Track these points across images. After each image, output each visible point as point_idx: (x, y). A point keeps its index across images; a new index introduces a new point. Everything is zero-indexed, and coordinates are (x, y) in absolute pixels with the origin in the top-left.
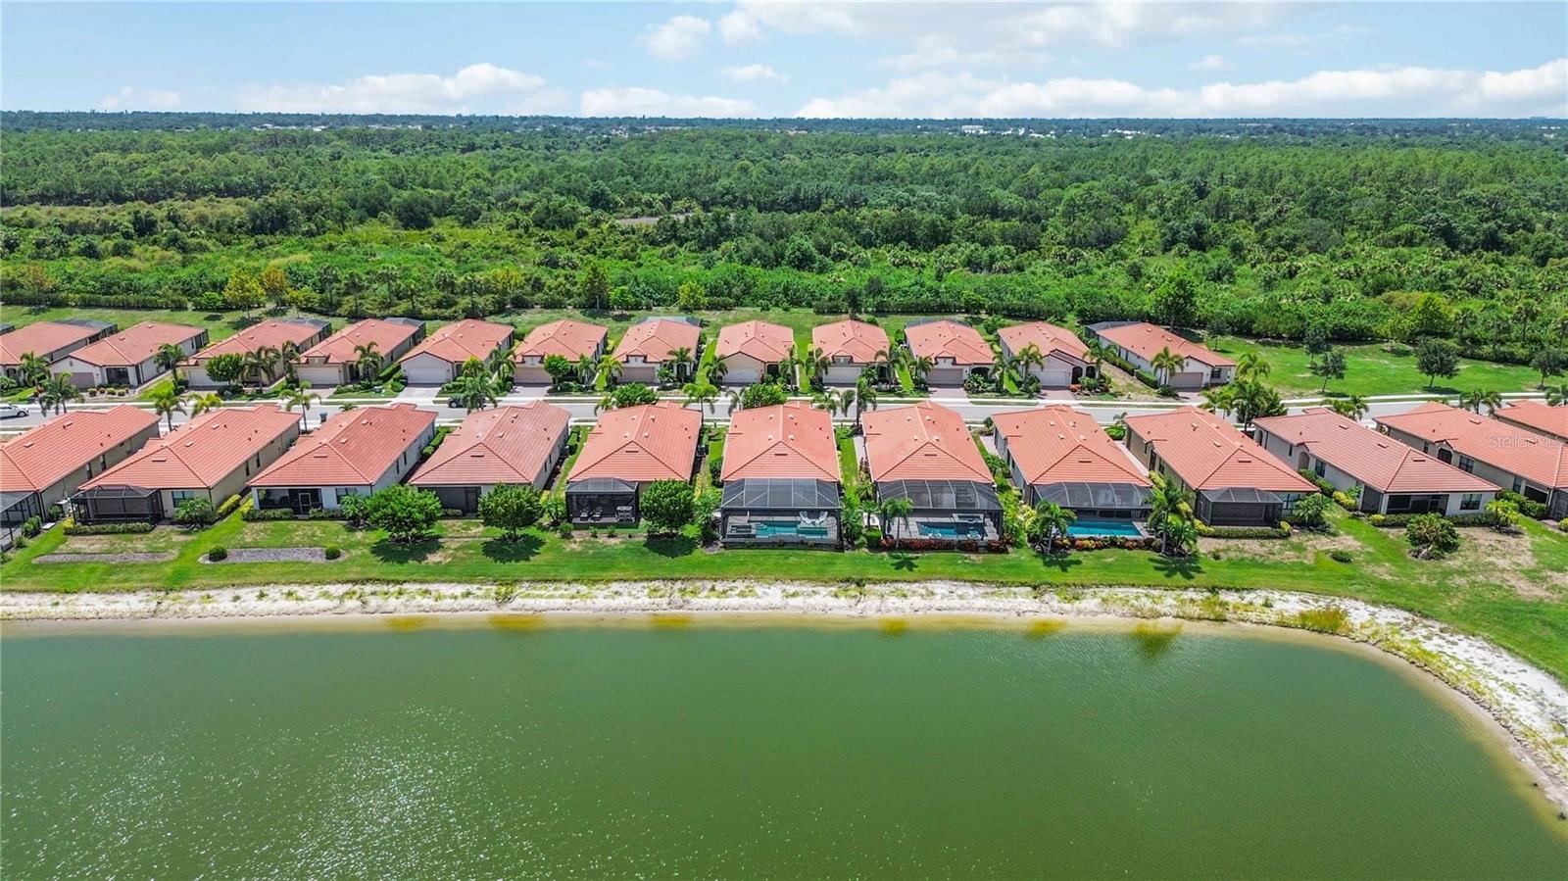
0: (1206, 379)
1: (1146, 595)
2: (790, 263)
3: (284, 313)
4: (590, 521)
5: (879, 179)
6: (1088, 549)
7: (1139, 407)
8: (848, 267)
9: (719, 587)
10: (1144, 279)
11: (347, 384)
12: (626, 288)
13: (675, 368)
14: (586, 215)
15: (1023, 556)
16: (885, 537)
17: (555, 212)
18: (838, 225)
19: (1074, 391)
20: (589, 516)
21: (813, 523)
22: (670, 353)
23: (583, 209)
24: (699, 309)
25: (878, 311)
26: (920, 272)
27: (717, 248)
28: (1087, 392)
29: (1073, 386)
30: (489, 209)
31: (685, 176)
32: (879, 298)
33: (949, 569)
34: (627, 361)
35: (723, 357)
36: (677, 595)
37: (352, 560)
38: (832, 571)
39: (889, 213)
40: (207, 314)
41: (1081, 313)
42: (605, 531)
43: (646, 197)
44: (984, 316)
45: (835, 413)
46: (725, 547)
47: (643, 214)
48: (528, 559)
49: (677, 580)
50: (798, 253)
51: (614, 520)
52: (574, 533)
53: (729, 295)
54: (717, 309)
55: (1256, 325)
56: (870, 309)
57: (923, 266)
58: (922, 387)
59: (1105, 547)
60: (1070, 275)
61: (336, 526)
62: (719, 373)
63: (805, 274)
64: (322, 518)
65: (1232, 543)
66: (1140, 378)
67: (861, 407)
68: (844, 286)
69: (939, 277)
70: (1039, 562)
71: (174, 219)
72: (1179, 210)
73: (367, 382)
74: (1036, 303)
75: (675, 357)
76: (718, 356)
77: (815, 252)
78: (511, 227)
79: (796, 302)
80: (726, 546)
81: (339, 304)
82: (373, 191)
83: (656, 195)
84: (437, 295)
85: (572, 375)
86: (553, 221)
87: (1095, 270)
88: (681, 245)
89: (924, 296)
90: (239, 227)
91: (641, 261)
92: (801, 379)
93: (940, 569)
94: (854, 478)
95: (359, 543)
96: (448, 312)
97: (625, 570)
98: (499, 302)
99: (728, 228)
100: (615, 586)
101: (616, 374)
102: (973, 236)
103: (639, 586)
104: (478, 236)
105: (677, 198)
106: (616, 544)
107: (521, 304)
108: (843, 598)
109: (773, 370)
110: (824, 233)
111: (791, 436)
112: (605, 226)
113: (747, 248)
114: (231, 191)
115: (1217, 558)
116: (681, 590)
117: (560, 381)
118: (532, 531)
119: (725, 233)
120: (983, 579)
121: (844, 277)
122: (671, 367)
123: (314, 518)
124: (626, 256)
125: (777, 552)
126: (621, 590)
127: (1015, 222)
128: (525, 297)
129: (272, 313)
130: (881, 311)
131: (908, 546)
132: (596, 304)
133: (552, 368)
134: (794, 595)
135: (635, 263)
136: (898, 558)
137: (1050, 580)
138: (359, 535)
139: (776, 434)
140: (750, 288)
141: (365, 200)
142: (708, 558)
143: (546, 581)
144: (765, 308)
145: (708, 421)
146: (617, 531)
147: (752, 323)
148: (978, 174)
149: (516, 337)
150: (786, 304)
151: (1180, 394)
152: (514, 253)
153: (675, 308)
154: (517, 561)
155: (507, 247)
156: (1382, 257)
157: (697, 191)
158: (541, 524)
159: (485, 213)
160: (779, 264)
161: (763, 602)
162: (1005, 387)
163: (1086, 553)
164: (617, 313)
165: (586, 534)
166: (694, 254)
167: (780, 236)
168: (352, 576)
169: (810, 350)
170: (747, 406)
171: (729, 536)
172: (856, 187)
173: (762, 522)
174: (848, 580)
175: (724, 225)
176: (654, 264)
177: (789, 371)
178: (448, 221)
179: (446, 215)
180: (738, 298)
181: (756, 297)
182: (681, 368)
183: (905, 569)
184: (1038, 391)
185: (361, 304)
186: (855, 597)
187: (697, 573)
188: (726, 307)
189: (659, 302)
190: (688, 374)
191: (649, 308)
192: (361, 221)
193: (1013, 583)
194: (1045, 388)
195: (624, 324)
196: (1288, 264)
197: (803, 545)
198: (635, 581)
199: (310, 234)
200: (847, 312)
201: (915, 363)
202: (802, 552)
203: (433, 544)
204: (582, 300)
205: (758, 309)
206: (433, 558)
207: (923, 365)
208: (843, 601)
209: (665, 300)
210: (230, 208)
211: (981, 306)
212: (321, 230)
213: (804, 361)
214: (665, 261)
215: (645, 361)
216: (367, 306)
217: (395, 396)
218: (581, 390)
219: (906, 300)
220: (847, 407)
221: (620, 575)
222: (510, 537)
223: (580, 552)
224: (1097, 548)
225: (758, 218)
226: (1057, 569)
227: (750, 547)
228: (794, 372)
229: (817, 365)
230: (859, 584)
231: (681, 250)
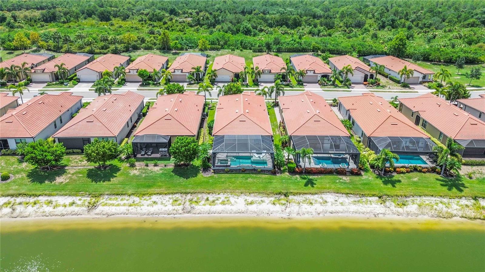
0: (421, 80)
1: (441, 202)
2: (242, 33)
3: (39, 51)
4: (146, 156)
5: (272, 5)
6: (402, 173)
7: (395, 92)
8: (265, 35)
9: (211, 197)
10: (379, 39)
11: (53, 81)
12: (177, 41)
13: (195, 75)
14: (168, 17)
15: (369, 177)
16: (297, 167)
17: (156, 16)
18: (260, 19)
19: (365, 85)
20: (146, 153)
21: (259, 157)
22: (193, 68)
23: (167, 15)
24: (207, 50)
25: (278, 51)
26: (292, 36)
27: (214, 28)
28: (371, 85)
29: (365, 83)
30: (133, 15)
31: (204, 4)
32: (278, 46)
33: (333, 186)
34: (174, 72)
35: (215, 70)
36: (188, 203)
37: (14, 182)
38: (271, 188)
39: (277, 16)
40: (8, 51)
41: (359, 52)
42: (153, 162)
43: (190, 11)
44: (320, 53)
45: (266, 97)
46: (214, 173)
47: (189, 17)
48: (109, 180)
49: (188, 193)
50: (245, 29)
51: (158, 155)
52: (137, 164)
53: (219, 45)
54: (214, 50)
55: (430, 57)
56: (275, 50)
57: (293, 34)
58: (300, 83)
59: (411, 171)
60: (349, 38)
61: (14, 159)
62: (214, 77)
63: (248, 37)
64: (9, 155)
65: (475, 168)
66: (391, 79)
67: (278, 94)
68: (264, 41)
69: (300, 38)
70: (379, 182)
71: (14, 18)
72: (382, 15)
73: (62, 81)
74: (340, 48)
75: (195, 70)
76: (213, 70)
77: (252, 29)
78: (140, 21)
79: (245, 48)
80: (216, 172)
81: (62, 48)
82: (91, 7)
83: (193, 10)
84: (102, 44)
85: (150, 78)
86: (155, 19)
87: (358, 36)
88: (201, 27)
89: (296, 45)
90: (39, 20)
91: (186, 32)
92: (249, 80)
93: (328, 186)
94: (276, 130)
95: (23, 170)
96: (105, 51)
97: (160, 187)
98: (126, 47)
99: (219, 20)
100: (154, 198)
101: (169, 77)
102: (310, 24)
103: (167, 197)
104: (128, 24)
105: (201, 11)
106: (158, 171)
107: (135, 48)
108: (278, 205)
109: (237, 76)
110: (255, 22)
111: (247, 111)
112: (174, 21)
113: (226, 28)
114: (42, 8)
115: (471, 178)
116: (191, 200)
117: (145, 80)
118: (115, 162)
119: (217, 22)
120: (352, 192)
121: (263, 38)
122: (193, 74)
123: (4, 155)
124: (180, 31)
125: (241, 175)
126: (157, 200)
127: (322, 19)
128: (138, 45)
129: (35, 51)
130: (279, 51)
131: (310, 172)
132: (165, 48)
133: (141, 75)
134: (251, 203)
135: (183, 33)
136: (305, 179)
137: (389, 193)
138: (24, 165)
139: (240, 110)
140: (227, 42)
141: (88, 11)
142: (205, 179)
143: (117, 195)
144: (233, 50)
145: (208, 99)
146: (159, 162)
147: (228, 55)
148: (306, 4)
149: (130, 61)
150: (241, 48)
151: (411, 86)
152: (138, 30)
153: (197, 50)
154: (104, 181)
155: (136, 27)
156: (465, 31)
157: (208, 9)
158: (120, 158)
159: (131, 16)
160: (238, 33)
161: (234, 208)
162: (336, 83)
163: (402, 175)
164: (174, 51)
165: (143, 163)
166: (206, 30)
167: (238, 23)
168: (11, 192)
169: (252, 67)
170: (226, 94)
171: (217, 166)
172: (264, 7)
173: (233, 156)
174: (280, 194)
175: (217, 19)
176: (190, 33)
177: (244, 76)
178: (117, 19)
179: (118, 17)
180: (222, 46)
181: (229, 46)
182: (198, 75)
183: (309, 186)
184: (350, 85)
185: (70, 48)
186: (284, 204)
187: (199, 189)
188: (217, 49)
189: (191, 47)
190: (201, 77)
191: (187, 50)
192: (85, 18)
193: (368, 195)
194: (353, 83)
195: (176, 56)
196: (432, 33)
197: (254, 171)
198: (166, 194)
199: (64, 22)
200: (265, 52)
201: (298, 73)
202: (254, 175)
203: (61, 170)
204: (160, 46)
205: (230, 50)
206: (59, 180)
207: (302, 74)
208: (278, 207)
209: (193, 47)
210: (37, 14)
211: (319, 49)
212: (68, 21)
213: (250, 72)
214: (195, 32)
215: (182, 72)
216: (73, 48)
217: (73, 87)
218: (154, 84)
219: (289, 47)
220: (271, 93)
221: (158, 190)
222: (103, 166)
223: (138, 176)
224: (407, 172)
225: (230, 16)
226: (390, 186)
227: (227, 172)
228: (246, 77)
229: (256, 74)
230: (286, 195)
231: (201, 29)
